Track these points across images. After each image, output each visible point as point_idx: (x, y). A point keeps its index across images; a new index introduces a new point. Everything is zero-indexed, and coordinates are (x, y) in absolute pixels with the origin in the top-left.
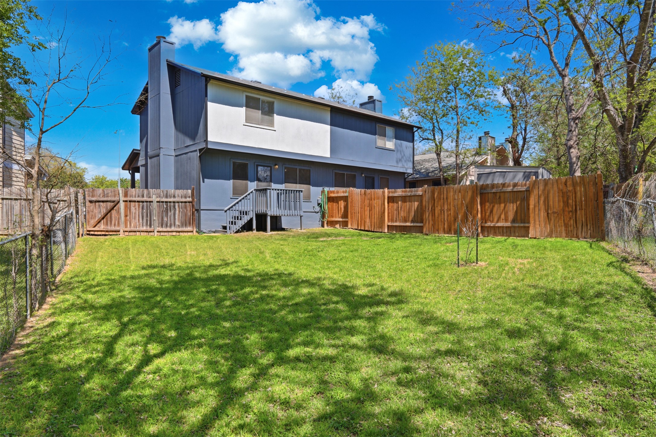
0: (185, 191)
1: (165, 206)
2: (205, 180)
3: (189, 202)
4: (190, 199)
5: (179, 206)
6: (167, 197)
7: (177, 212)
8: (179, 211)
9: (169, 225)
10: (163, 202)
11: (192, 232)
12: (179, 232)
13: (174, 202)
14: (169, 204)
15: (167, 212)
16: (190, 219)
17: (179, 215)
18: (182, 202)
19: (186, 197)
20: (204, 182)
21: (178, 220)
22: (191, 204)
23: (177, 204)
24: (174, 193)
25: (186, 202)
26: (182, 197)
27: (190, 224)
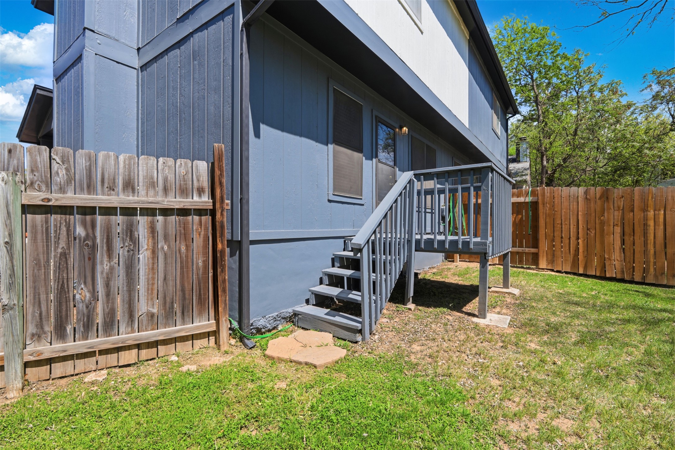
0: (182, 165)
1: (80, 231)
2: (263, 127)
3: (200, 212)
4: (205, 201)
5: (152, 230)
6: (90, 188)
7: (144, 256)
8: (154, 252)
9: (99, 320)
10: (66, 210)
11: (216, 333)
12: (155, 344)
13: (129, 212)
14: (99, 219)
15: (92, 259)
16: (201, 284)
17: (153, 269)
18: (166, 212)
19: (184, 191)
20: (257, 135)
21: (150, 290)
22: (206, 219)
23: (142, 221)
24: (129, 168)
25: (184, 212)
26: (166, 190)
27: (202, 302)
